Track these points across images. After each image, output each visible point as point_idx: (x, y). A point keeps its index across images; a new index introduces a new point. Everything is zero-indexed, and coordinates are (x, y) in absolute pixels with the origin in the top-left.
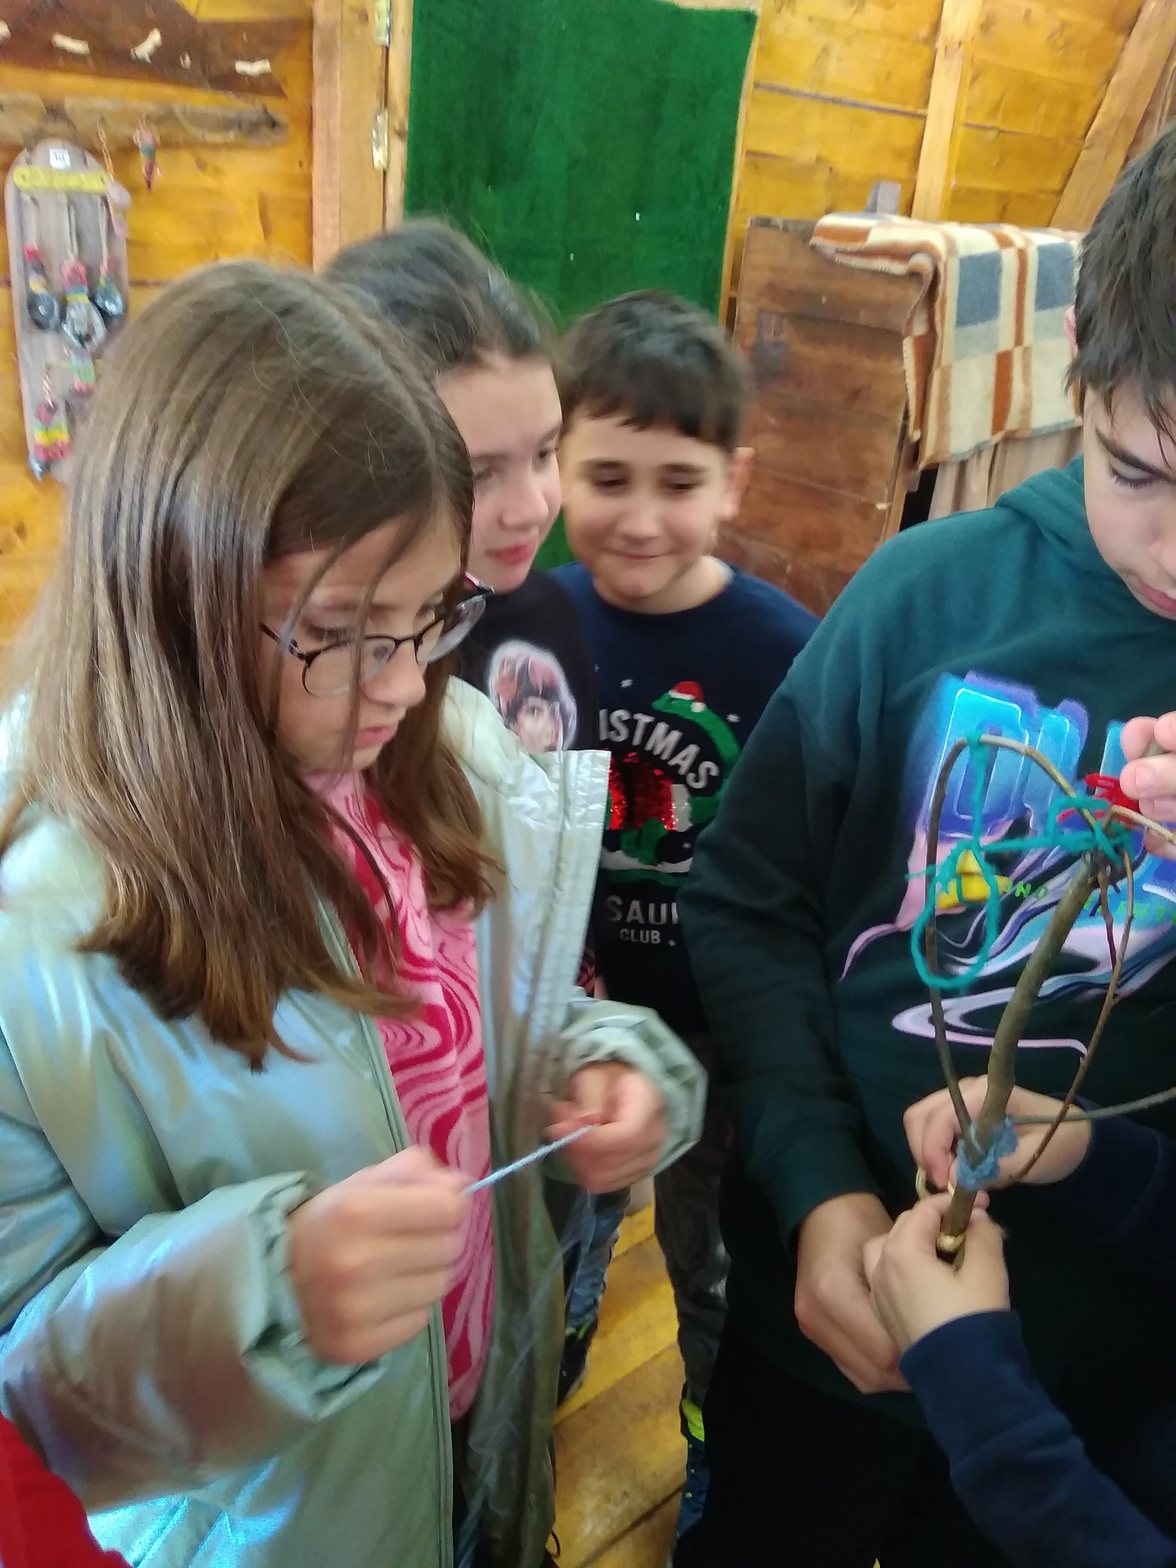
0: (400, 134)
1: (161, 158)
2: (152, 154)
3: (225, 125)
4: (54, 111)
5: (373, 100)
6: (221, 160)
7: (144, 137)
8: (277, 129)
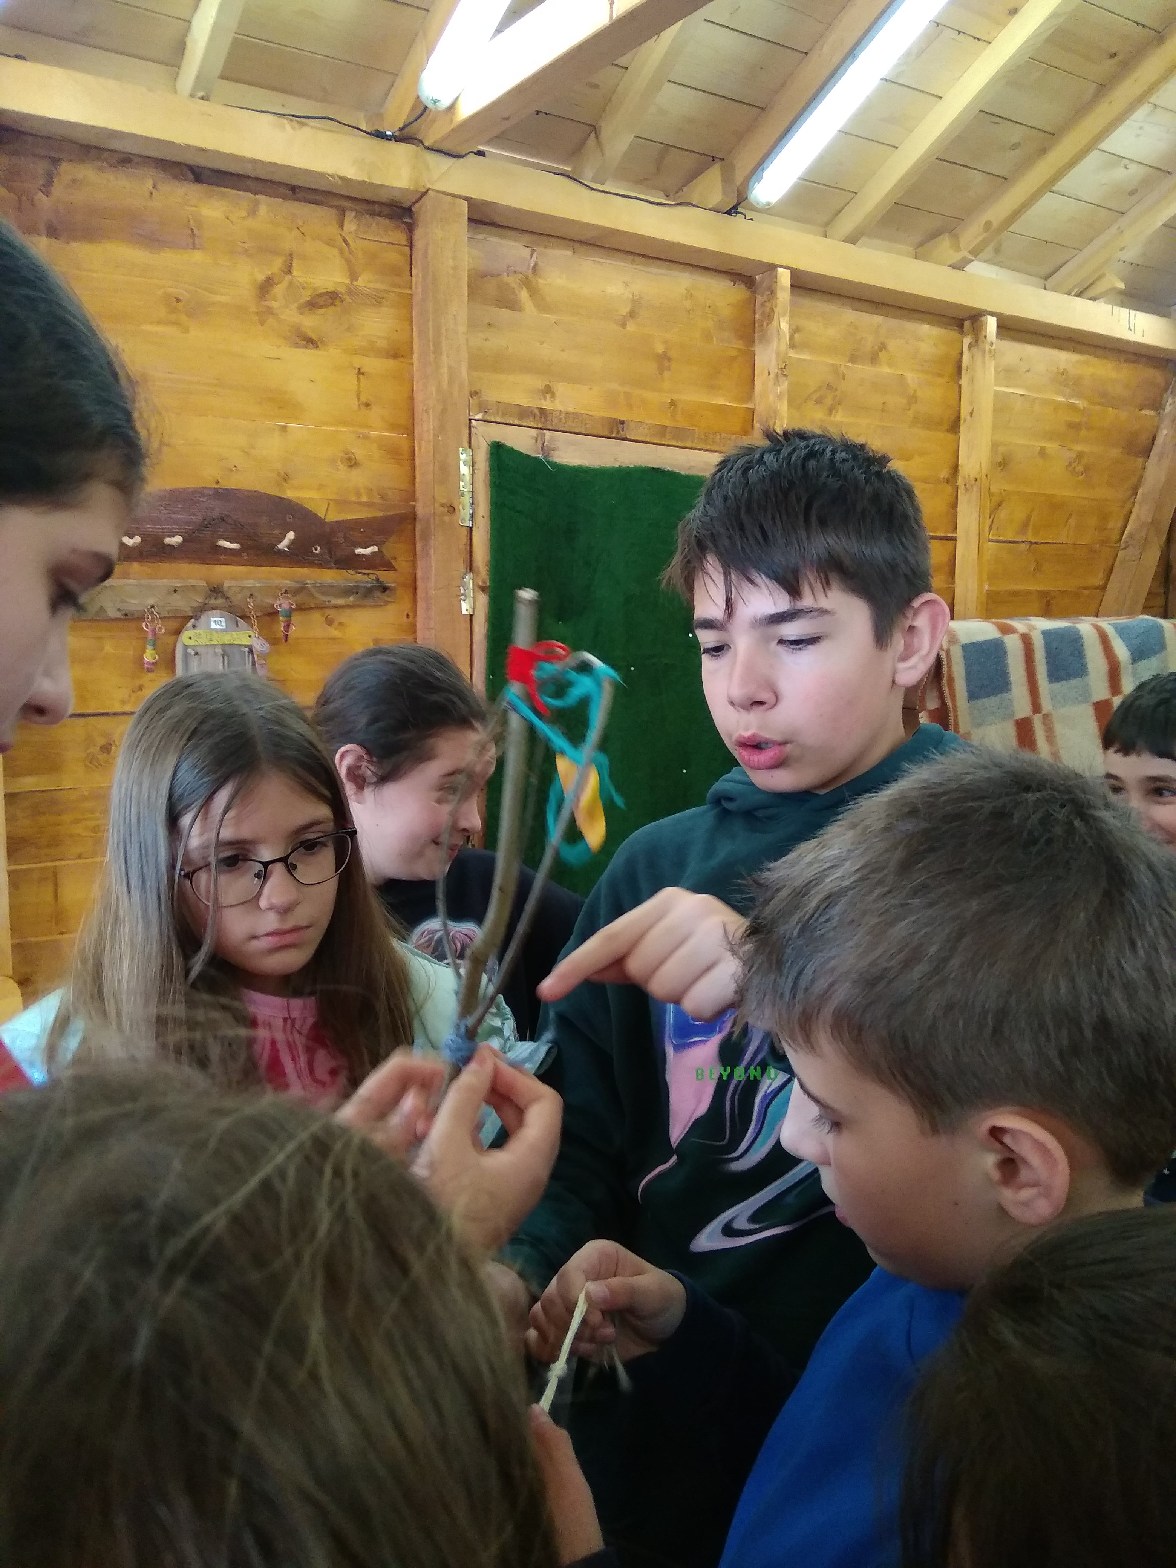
0: (483, 589)
1: (296, 618)
2: (289, 616)
3: (347, 592)
4: (216, 591)
5: (461, 567)
6: (344, 617)
7: (282, 604)
8: (387, 592)
